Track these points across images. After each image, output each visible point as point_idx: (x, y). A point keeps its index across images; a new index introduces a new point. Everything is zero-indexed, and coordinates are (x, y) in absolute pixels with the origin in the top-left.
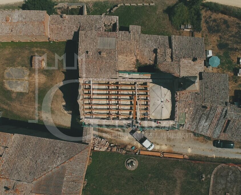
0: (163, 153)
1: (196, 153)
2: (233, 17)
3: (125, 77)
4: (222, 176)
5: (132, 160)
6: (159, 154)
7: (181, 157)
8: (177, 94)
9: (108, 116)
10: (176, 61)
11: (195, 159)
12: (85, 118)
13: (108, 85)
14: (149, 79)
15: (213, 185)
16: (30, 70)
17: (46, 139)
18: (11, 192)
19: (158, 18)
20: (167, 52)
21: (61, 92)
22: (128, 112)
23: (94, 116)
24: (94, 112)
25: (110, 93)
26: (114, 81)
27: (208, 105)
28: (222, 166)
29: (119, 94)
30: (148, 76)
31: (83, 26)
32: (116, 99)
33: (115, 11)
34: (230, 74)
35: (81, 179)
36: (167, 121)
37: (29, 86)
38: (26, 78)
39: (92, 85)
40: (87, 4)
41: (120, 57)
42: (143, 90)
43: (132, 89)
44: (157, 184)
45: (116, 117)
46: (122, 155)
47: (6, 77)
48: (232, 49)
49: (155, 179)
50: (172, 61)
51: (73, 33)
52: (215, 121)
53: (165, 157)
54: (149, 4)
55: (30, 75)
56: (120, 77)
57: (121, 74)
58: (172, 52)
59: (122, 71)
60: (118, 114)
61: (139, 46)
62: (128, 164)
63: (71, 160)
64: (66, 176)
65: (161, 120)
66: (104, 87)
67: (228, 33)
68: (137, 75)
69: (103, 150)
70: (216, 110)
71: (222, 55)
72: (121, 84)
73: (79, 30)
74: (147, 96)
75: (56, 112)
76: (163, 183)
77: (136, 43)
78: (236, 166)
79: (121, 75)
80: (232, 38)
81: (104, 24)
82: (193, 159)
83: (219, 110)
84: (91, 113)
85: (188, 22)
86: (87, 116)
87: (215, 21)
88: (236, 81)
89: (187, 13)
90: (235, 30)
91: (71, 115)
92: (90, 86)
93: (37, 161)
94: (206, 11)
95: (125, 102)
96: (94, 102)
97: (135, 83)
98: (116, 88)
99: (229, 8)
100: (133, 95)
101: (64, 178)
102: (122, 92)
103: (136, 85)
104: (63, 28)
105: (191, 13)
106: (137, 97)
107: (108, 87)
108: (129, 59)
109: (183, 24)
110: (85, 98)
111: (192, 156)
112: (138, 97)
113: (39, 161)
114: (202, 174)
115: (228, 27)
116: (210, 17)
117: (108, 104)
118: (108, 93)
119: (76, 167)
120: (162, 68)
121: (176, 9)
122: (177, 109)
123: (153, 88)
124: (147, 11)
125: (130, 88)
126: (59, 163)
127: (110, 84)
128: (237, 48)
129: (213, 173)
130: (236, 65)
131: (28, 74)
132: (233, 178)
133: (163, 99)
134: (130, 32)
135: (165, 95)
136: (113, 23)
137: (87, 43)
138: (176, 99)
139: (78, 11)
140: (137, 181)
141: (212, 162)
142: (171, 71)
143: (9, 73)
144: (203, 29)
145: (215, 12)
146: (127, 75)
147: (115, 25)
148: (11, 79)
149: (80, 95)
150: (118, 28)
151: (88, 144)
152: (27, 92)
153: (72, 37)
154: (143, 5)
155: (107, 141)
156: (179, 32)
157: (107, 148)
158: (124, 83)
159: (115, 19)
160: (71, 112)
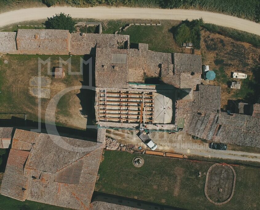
0: (166, 153)
1: (194, 154)
2: (228, 37)
3: (134, 88)
4: (216, 174)
5: (139, 158)
6: (162, 154)
7: (181, 157)
8: (177, 103)
9: (119, 120)
10: (177, 75)
11: (193, 158)
12: (100, 121)
13: (120, 94)
14: (154, 89)
15: (208, 181)
16: (52, 79)
17: (67, 138)
18: (37, 181)
19: (163, 36)
20: (170, 67)
21: (79, 99)
22: (136, 117)
23: (107, 120)
24: (107, 116)
25: (121, 100)
26: (125, 90)
27: (203, 112)
28: (217, 165)
29: (129, 102)
30: (154, 87)
31: (99, 43)
32: (126, 106)
33: (127, 30)
34: (225, 86)
35: (96, 172)
36: (168, 125)
37: (51, 93)
38: (49, 86)
39: (107, 94)
40: (102, 22)
41: (130, 70)
42: (149, 98)
43: (140, 98)
44: (160, 180)
45: (126, 121)
46: (130, 154)
47: (31, 84)
48: (226, 65)
49: (158, 176)
50: (174, 75)
51: (90, 49)
52: (209, 126)
53: (167, 157)
54: (157, 25)
55: (52, 84)
56: (130, 87)
58: (174, 67)
59: (131, 82)
60: (127, 118)
61: (147, 62)
62: (135, 162)
63: (88, 156)
64: (83, 169)
65: (163, 124)
66: (116, 95)
67: (224, 50)
68: (144, 86)
69: (114, 149)
70: (210, 116)
71: (218, 70)
72: (131, 93)
73: (96, 47)
74: (152, 103)
75: (74, 116)
76: (165, 179)
77: (143, 59)
78: (228, 165)
79: (131, 85)
80: (227, 55)
81: (117, 41)
82: (191, 158)
83: (212, 117)
84: (104, 117)
85: (189, 40)
86: (101, 119)
87: (212, 40)
88: (229, 93)
89: (189, 33)
90: (229, 48)
91: (87, 119)
92: (105, 94)
93: (59, 156)
94: (205, 31)
95: (134, 108)
96: (108, 107)
97: (142, 93)
98: (126, 96)
99: (225, 29)
100: (140, 102)
101: (81, 170)
102: (131, 100)
103: (143, 94)
104: (82, 44)
105: (192, 33)
106: (143, 104)
107: (120, 95)
108: (137, 72)
109: (185, 42)
110: (100, 104)
111: (190, 156)
112: (145, 104)
113: (61, 156)
114: (199, 171)
115: (224, 45)
116: (209, 37)
117: (119, 110)
118: (119, 100)
119: (92, 162)
120: (165, 80)
121: (179, 29)
122: (176, 115)
123: (157, 97)
124: (154, 30)
125: (138, 96)
126: (77, 158)
127: (122, 93)
128: (231, 64)
129: (209, 171)
130: (230, 79)
131: (50, 83)
132: (225, 176)
133: (166, 106)
134: (139, 50)
135: (167, 103)
136: (125, 41)
137: (103, 58)
138: (176, 106)
139: (95, 29)
140: (143, 176)
141: (207, 161)
142: (173, 83)
143: (34, 82)
144: (202, 47)
145: (213, 33)
146: (135, 86)
147: (126, 42)
148: (35, 87)
149: (96, 102)
150: (129, 45)
151: (102, 143)
152: (49, 98)
153: (90, 52)
154: (151, 25)
155: (117, 142)
156: (182, 49)
157: (117, 148)
158: (133, 92)
159: (127, 37)
160: (86, 116)
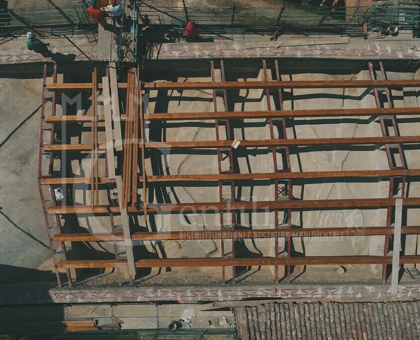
3: (200, 307)
25: (281, 215)
32: (248, 182)
56: (227, 309)
57: (223, 324)
68: (133, 320)
79: (223, 320)
102: (212, 221)
118: (295, 215)
123: (37, 250)
